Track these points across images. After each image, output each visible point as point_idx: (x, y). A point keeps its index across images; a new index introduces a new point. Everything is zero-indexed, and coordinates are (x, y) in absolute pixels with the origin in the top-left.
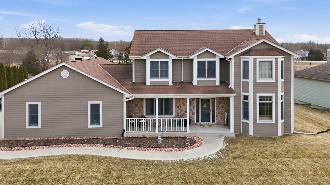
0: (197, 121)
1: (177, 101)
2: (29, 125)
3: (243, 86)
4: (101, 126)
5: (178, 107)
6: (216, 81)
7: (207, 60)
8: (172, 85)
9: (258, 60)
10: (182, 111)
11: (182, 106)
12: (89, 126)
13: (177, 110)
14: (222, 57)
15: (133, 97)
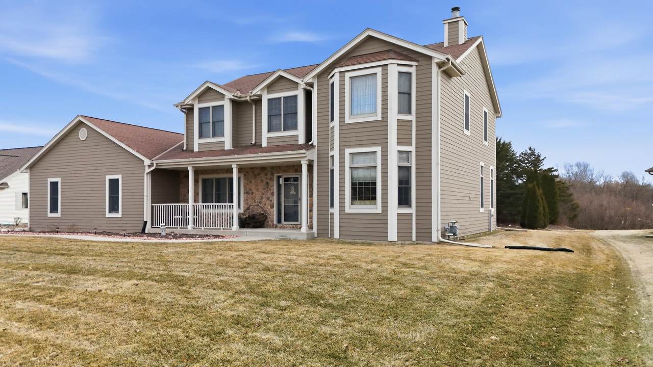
0: (279, 221)
1: (247, 182)
2: (50, 212)
3: (331, 137)
4: (120, 214)
5: (248, 193)
7: (282, 95)
8: (230, 148)
9: (348, 75)
10: (255, 202)
11: (254, 191)
12: (108, 215)
13: (247, 200)
15: (155, 165)
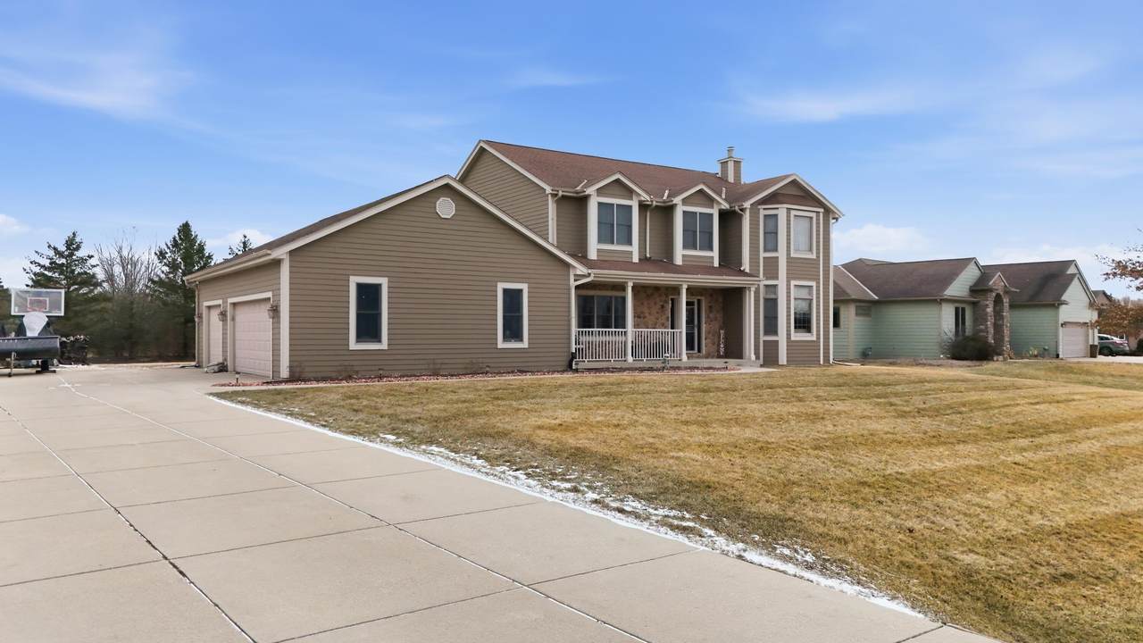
2: (357, 342)
3: (764, 266)
4: (525, 344)
6: (713, 257)
7: (698, 210)
8: (637, 261)
9: (793, 213)
11: (646, 315)
12: (501, 344)
14: (725, 206)
15: (592, 275)
